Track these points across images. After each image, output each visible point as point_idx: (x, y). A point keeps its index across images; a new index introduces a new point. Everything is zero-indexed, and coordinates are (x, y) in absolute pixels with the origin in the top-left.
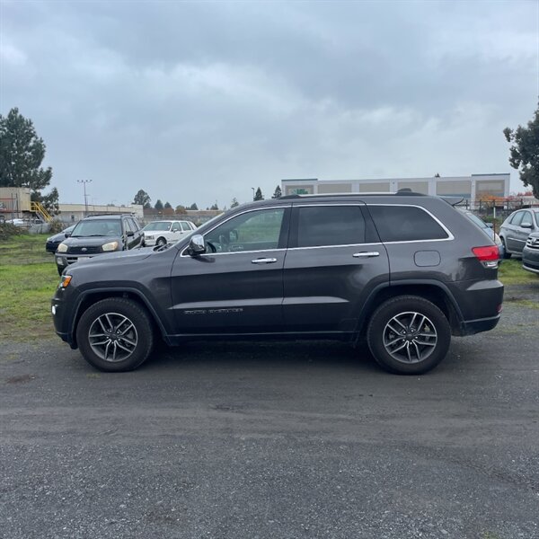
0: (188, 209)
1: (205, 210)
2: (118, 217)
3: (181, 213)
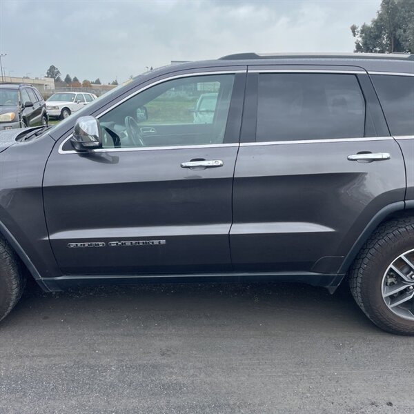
0: (93, 83)
1: (107, 84)
2: (17, 86)
3: (87, 86)
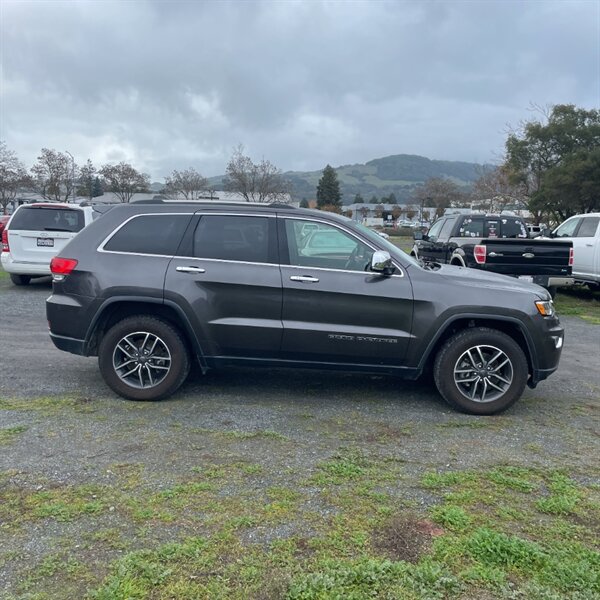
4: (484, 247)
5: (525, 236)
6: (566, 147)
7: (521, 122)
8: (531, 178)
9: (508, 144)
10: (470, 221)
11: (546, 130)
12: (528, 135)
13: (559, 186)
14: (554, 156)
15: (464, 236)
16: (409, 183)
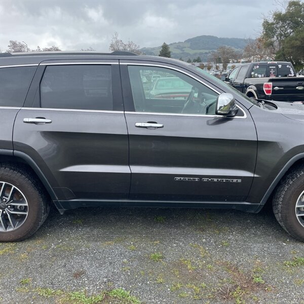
4: (271, 83)
5: (293, 75)
6: (296, 25)
7: (270, 12)
8: (276, 44)
9: (263, 25)
10: (258, 67)
11: (285, 15)
12: (275, 19)
13: (293, 47)
14: (289, 31)
15: (254, 77)
16: (207, 51)
